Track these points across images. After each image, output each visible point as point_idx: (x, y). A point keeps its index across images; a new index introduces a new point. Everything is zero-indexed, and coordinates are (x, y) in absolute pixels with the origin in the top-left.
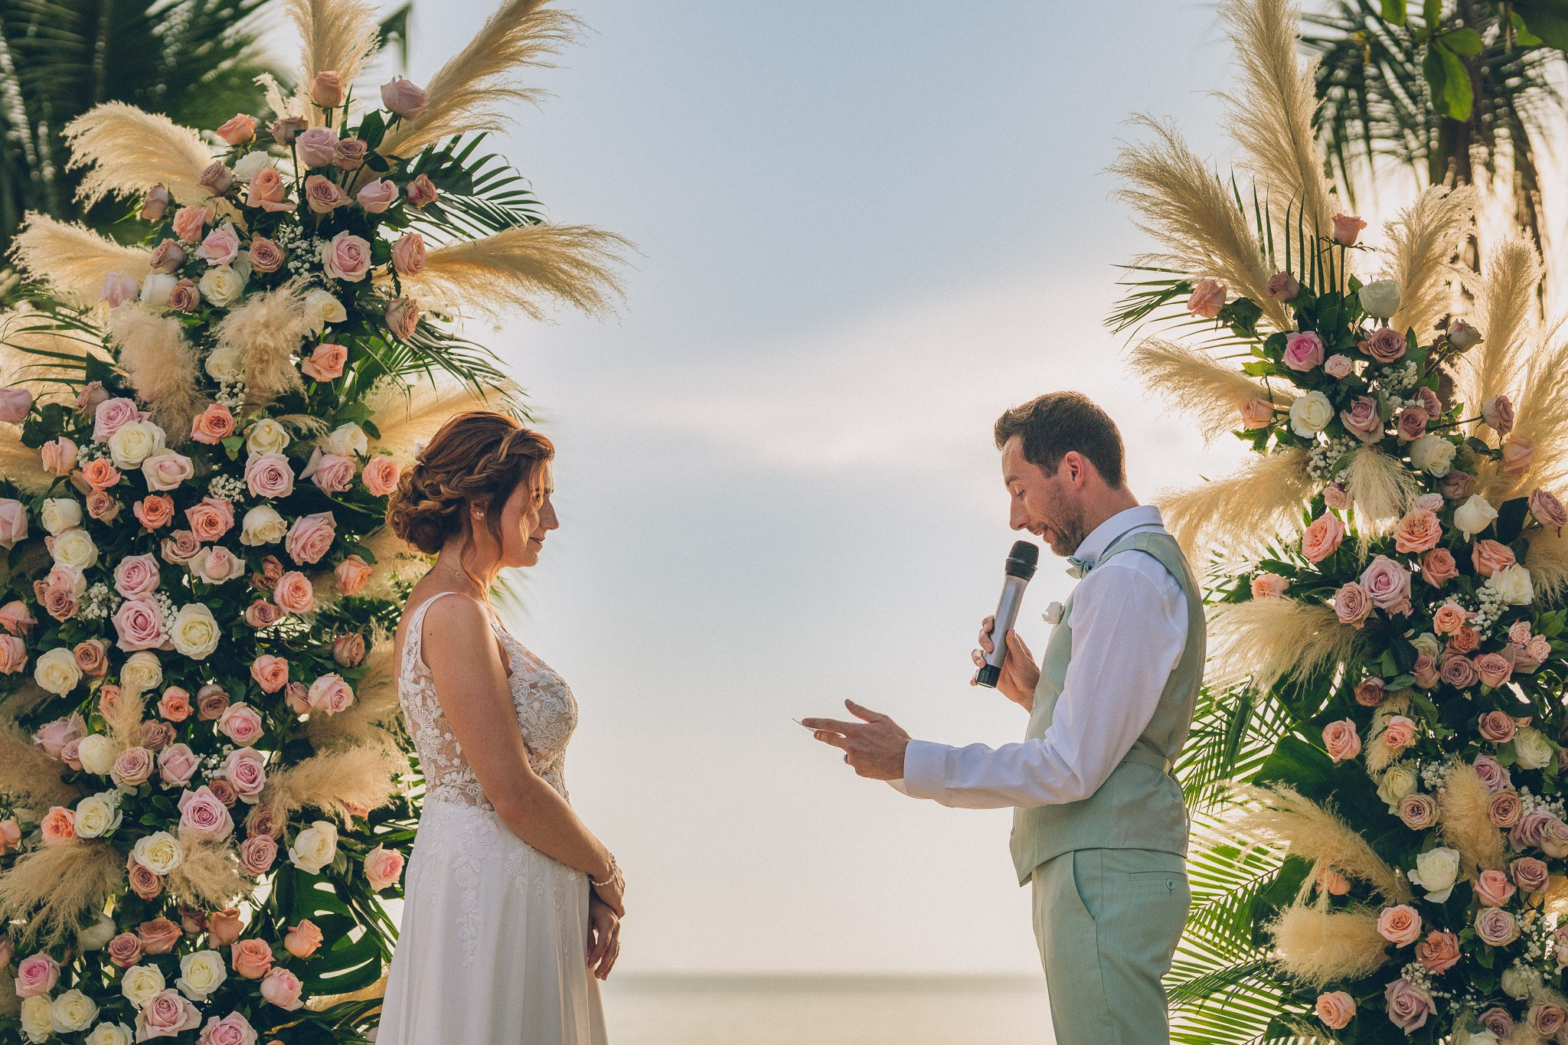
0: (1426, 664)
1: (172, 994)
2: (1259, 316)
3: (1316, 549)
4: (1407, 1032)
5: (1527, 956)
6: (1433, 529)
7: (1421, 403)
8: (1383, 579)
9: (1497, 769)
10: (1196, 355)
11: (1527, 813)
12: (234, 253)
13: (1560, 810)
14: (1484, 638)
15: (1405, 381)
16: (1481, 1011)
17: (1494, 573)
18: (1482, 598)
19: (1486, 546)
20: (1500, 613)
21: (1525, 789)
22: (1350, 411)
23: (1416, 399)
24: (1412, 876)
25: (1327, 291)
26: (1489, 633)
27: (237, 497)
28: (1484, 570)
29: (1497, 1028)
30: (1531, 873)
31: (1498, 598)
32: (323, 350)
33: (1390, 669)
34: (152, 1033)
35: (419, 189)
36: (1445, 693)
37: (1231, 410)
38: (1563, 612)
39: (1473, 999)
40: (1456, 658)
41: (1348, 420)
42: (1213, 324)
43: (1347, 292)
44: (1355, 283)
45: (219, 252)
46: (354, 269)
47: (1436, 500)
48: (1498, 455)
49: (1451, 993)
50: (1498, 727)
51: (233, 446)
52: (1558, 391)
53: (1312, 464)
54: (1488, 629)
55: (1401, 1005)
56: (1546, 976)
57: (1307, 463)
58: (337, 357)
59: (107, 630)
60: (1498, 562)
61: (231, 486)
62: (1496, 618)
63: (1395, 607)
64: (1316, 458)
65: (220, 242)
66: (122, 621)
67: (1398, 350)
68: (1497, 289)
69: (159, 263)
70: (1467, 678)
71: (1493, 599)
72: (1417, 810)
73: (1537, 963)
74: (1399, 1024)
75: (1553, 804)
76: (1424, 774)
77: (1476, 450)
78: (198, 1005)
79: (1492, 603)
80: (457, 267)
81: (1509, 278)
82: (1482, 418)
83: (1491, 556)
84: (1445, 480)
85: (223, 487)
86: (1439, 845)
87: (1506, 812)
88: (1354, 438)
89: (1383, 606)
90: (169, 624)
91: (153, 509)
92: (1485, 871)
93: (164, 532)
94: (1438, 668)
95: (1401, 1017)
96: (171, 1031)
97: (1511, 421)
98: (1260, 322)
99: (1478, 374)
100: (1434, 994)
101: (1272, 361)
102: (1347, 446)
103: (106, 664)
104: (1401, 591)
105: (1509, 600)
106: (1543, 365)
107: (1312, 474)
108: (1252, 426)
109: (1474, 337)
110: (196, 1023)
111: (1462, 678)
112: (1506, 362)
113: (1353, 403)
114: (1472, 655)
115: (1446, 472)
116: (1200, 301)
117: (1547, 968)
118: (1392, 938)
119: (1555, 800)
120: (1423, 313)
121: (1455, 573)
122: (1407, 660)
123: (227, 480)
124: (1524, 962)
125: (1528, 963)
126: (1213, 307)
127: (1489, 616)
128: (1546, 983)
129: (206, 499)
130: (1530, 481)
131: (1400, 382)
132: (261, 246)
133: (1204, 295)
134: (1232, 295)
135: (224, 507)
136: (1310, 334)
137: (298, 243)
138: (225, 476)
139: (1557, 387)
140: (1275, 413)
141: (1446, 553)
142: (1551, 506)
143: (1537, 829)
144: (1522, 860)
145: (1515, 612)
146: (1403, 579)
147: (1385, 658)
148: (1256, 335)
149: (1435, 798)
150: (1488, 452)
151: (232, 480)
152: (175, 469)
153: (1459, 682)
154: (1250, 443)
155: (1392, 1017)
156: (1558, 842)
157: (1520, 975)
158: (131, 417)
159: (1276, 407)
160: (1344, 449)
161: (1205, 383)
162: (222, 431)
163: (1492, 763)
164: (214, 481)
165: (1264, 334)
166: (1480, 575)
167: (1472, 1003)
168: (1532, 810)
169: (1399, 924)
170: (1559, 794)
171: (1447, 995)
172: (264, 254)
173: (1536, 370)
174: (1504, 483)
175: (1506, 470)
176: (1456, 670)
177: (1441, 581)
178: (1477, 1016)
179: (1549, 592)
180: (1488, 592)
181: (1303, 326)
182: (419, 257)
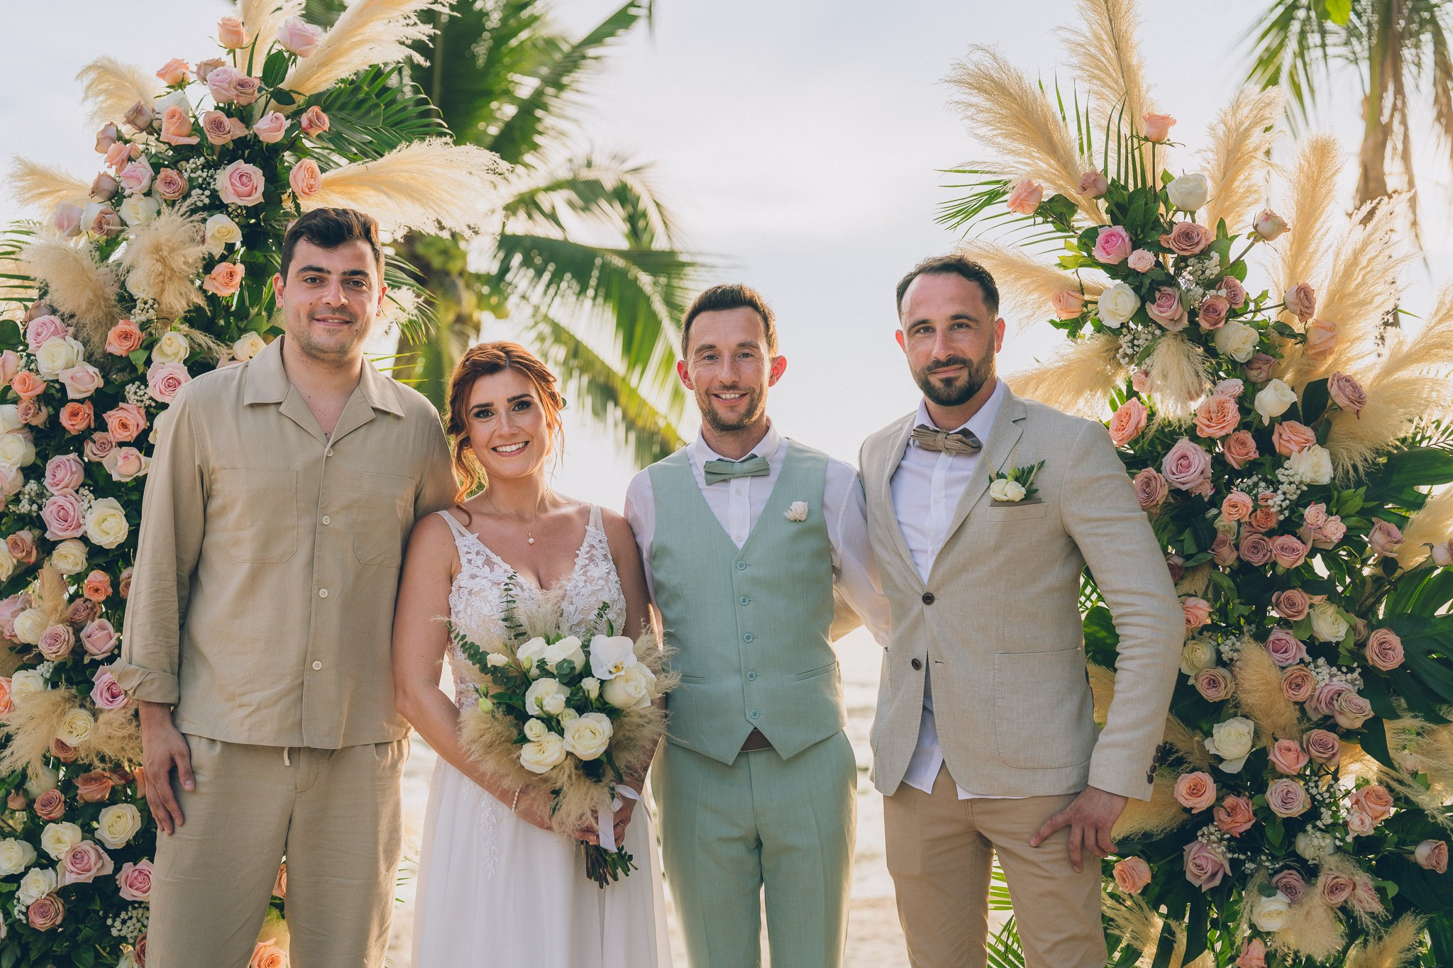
0: (1224, 543)
1: (88, 846)
2: (1075, 212)
3: (1121, 433)
4: (1204, 890)
5: (1319, 823)
6: (1230, 415)
7: (1223, 292)
8: (1184, 462)
9: (1293, 642)
10: (1012, 253)
11: (1323, 684)
12: (146, 182)
13: (1356, 680)
14: (1282, 518)
15: (1208, 272)
16: (1277, 872)
17: (1294, 454)
18: (1281, 478)
19: (1286, 429)
20: (1299, 492)
21: (1321, 661)
22: (1153, 302)
23: (1220, 288)
24: (1208, 743)
25: (1140, 186)
26: (1287, 513)
27: (148, 402)
28: (1284, 451)
29: (1289, 890)
30: (1323, 745)
31: (1297, 479)
32: (222, 268)
33: (1190, 547)
34: (70, 879)
35: (310, 121)
36: (1243, 570)
37: (1045, 302)
38: (1362, 490)
39: (1268, 860)
40: (1254, 536)
41: (1153, 311)
42: (1031, 221)
43: (1159, 186)
44: (1167, 177)
45: (133, 183)
46: (250, 195)
47: (1235, 386)
48: (1303, 338)
49: (1246, 854)
50: (1293, 605)
51: (139, 358)
52: (1364, 276)
53: (1121, 351)
54: (1286, 509)
55: (1198, 866)
56: (1338, 843)
57: (1117, 350)
58: (231, 275)
59: (37, 523)
60: (1297, 443)
61: (141, 393)
62: (1295, 497)
63: (1197, 487)
64: (1124, 346)
65: (133, 174)
66: (48, 514)
67: (1198, 243)
68: (1303, 180)
69: (93, 193)
70: (1265, 556)
71: (1291, 479)
72: (1213, 683)
73: (1328, 830)
74: (1197, 883)
75: (1349, 676)
76: (1222, 648)
77: (1281, 334)
78: (112, 853)
79: (1291, 483)
80: (353, 189)
81: (1315, 169)
82: (1284, 305)
83: (1291, 437)
84: (1249, 364)
85: (136, 393)
86: (1235, 715)
87: (1299, 686)
88: (1160, 327)
89: (1184, 488)
90: (87, 516)
91: (74, 414)
92: (1281, 741)
93: (85, 435)
94: (1237, 547)
95: (1199, 877)
96: (87, 878)
97: (1313, 308)
98: (1076, 217)
99: (1284, 260)
100: (1230, 856)
101: (1085, 254)
102: (1153, 333)
103: (34, 552)
104: (1202, 472)
105: (1308, 480)
106: (1350, 252)
107: (1121, 361)
108: (1065, 316)
109: (1282, 227)
110: (109, 869)
111: (1260, 555)
112: (1311, 249)
113: (1157, 295)
114: (1271, 533)
115: (1250, 357)
116: (1016, 199)
117: (1338, 835)
118: (1187, 804)
119: (1351, 670)
120: (1236, 204)
121: (1254, 455)
122: (1207, 537)
123: (139, 387)
124: (1315, 827)
125: (1320, 829)
126: (1028, 205)
127: (1288, 496)
128: (1338, 849)
129: (121, 404)
130: (1336, 362)
131: (1203, 272)
132: (167, 177)
133: (1020, 195)
134: (1048, 193)
135: (135, 412)
136: (1119, 229)
137: (199, 172)
138: (137, 383)
139: (1363, 272)
140: (1086, 304)
141: (1247, 436)
142: (1349, 390)
143: (1332, 699)
144: (1315, 732)
145: (1314, 493)
146: (1203, 462)
147: (1187, 536)
148: (1071, 229)
149: (1232, 672)
150: (1294, 336)
151: (143, 387)
152: (87, 379)
153: (1257, 560)
154: (1064, 332)
155: (1189, 877)
156: (1352, 716)
157: (1311, 841)
158: (56, 333)
159: (1087, 297)
160: (1150, 337)
161: (1017, 279)
162: (129, 344)
163: (1287, 637)
164: (127, 388)
165: (1079, 228)
166: (1281, 455)
167: (1267, 864)
168: (1327, 681)
169: (1195, 791)
170: (1355, 665)
171: (1242, 857)
172: (169, 183)
173: (1343, 257)
174: (1309, 365)
175: (1311, 352)
176: (1255, 547)
177: (1242, 463)
178: (1272, 876)
179: (1351, 472)
180: (1286, 472)
181: (1115, 221)
182: (312, 182)
